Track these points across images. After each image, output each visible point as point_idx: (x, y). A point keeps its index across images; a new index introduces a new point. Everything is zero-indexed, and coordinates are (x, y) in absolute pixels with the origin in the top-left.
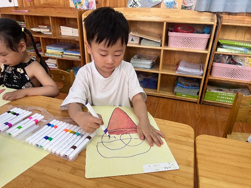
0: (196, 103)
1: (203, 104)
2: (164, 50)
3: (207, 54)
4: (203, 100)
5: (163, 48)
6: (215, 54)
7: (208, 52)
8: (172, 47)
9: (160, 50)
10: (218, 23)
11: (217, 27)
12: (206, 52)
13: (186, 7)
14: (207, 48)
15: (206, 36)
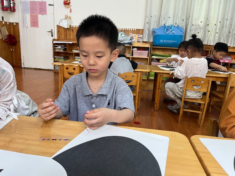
0: (146, 80)
1: (149, 80)
2: (132, 58)
3: (148, 59)
4: (148, 79)
5: (131, 57)
6: (151, 59)
7: (149, 58)
8: (134, 56)
9: (130, 58)
10: (151, 47)
11: (151, 48)
12: (148, 58)
13: (139, 42)
14: (148, 57)
15: (147, 52)
